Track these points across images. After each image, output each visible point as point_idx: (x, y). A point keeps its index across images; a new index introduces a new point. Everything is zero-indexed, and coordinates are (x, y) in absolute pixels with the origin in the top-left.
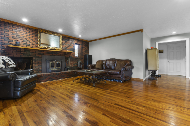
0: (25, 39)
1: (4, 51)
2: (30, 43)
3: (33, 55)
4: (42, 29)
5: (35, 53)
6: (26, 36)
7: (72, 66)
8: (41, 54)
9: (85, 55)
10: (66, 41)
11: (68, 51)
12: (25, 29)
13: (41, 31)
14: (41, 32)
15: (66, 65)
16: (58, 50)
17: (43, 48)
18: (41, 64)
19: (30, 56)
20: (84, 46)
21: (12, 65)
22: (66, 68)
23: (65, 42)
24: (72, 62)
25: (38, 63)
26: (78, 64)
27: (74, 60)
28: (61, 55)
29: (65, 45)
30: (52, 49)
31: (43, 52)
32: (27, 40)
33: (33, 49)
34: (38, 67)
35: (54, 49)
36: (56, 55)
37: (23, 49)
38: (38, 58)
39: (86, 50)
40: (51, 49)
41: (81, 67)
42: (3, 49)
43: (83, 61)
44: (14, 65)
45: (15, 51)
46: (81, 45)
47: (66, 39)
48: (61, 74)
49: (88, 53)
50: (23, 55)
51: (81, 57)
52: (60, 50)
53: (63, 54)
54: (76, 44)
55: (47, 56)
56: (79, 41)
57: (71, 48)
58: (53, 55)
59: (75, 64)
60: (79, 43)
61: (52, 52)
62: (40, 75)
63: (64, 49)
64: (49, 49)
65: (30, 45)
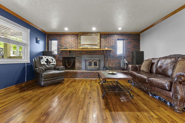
0: (70, 43)
1: (60, 53)
2: (74, 46)
3: (75, 55)
4: (81, 33)
5: (77, 54)
6: (71, 41)
7: (113, 65)
8: (81, 54)
9: (132, 52)
10: (106, 38)
11: (106, 49)
12: (71, 36)
13: (80, 34)
14: (81, 36)
15: (104, 65)
16: (96, 49)
17: (82, 49)
18: (81, 62)
19: (73, 56)
20: (131, 41)
21: (53, 62)
22: (104, 67)
23: (104, 39)
24: (113, 61)
25: (79, 61)
26: (120, 64)
27: (115, 59)
28: (100, 54)
29: (105, 43)
30: (90, 49)
31: (83, 52)
32: (72, 43)
33: (75, 51)
34: (79, 65)
35: (92, 48)
36: (95, 54)
37: (69, 51)
38: (79, 58)
39: (134, 45)
40: (88, 49)
41: (125, 68)
42: (60, 52)
43: (129, 60)
44: (55, 63)
45: (65, 53)
46: (127, 40)
47: (106, 36)
48: (96, 73)
49: (139, 48)
50: (70, 55)
51: (126, 55)
52: (98, 49)
53: (101, 52)
54: (118, 39)
55: (86, 56)
56: (123, 36)
57: (112, 45)
58: (91, 54)
59: (118, 64)
60: (123, 38)
61: (90, 51)
62: (76, 72)
63: (103, 47)
64: (87, 49)
65: (74, 47)
